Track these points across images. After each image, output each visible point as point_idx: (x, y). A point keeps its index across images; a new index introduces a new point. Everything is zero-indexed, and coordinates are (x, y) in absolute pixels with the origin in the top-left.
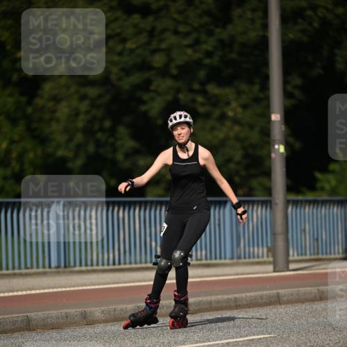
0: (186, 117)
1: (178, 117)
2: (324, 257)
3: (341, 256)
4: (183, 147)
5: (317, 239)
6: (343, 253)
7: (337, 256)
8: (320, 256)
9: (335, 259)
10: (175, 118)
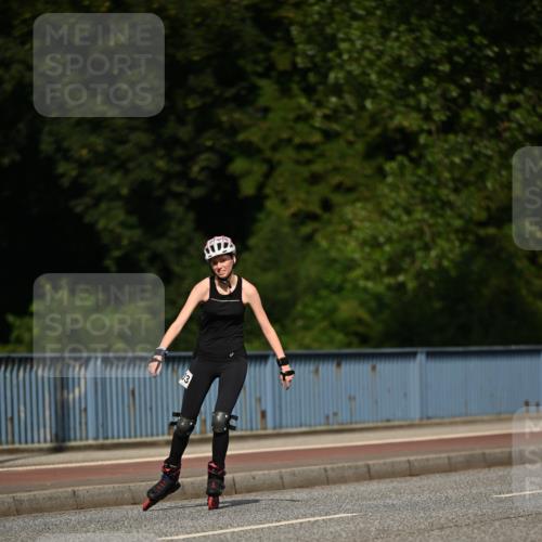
0: (226, 245)
1: (216, 248)
2: (23, 446)
3: (48, 445)
4: (225, 282)
5: (12, 419)
6: (51, 441)
7: (43, 445)
8: (17, 446)
9: (41, 451)
10: (212, 247)
